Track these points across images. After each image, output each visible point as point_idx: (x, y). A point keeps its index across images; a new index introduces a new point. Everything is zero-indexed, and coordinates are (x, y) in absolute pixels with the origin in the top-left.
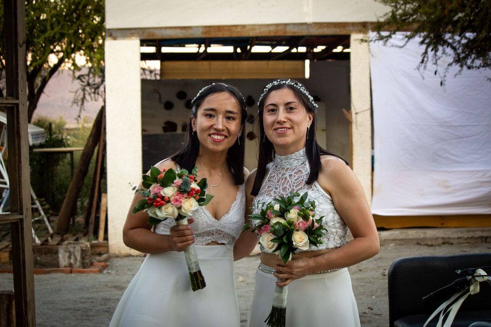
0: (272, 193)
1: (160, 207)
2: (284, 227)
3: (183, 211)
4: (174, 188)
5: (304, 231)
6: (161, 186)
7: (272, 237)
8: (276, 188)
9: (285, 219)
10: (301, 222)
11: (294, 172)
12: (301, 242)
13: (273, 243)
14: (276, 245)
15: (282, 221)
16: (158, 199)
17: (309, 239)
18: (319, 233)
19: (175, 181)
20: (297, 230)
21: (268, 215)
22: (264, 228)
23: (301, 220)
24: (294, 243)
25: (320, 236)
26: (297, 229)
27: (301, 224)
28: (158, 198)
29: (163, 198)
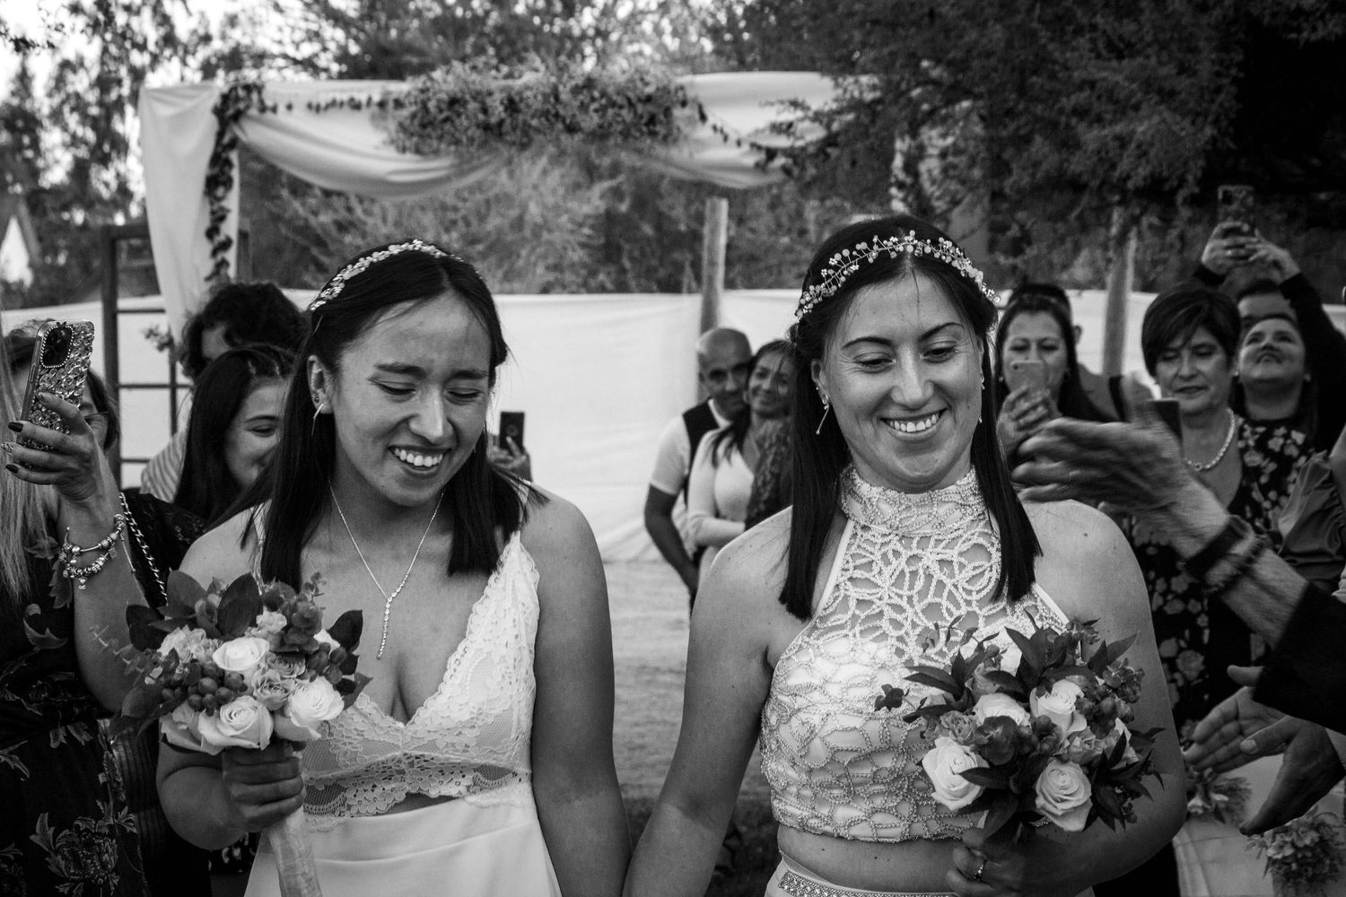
0: (885, 624)
1: (211, 707)
2: (1018, 739)
3: (295, 722)
4: (257, 644)
5: (1081, 766)
6: (210, 636)
7: (972, 762)
8: (898, 609)
9: (1028, 710)
10: (1079, 734)
11: (956, 551)
12: (1063, 801)
13: (966, 783)
14: (976, 791)
15: (1017, 714)
16: (207, 682)
17: (1093, 798)
18: (1133, 786)
19: (259, 619)
20: (1062, 760)
21: (974, 682)
22: (949, 719)
23: (1082, 725)
24: (1040, 802)
25: (1136, 795)
26: (1060, 752)
27: (1077, 742)
28: (204, 676)
29: (221, 677)
